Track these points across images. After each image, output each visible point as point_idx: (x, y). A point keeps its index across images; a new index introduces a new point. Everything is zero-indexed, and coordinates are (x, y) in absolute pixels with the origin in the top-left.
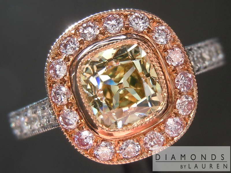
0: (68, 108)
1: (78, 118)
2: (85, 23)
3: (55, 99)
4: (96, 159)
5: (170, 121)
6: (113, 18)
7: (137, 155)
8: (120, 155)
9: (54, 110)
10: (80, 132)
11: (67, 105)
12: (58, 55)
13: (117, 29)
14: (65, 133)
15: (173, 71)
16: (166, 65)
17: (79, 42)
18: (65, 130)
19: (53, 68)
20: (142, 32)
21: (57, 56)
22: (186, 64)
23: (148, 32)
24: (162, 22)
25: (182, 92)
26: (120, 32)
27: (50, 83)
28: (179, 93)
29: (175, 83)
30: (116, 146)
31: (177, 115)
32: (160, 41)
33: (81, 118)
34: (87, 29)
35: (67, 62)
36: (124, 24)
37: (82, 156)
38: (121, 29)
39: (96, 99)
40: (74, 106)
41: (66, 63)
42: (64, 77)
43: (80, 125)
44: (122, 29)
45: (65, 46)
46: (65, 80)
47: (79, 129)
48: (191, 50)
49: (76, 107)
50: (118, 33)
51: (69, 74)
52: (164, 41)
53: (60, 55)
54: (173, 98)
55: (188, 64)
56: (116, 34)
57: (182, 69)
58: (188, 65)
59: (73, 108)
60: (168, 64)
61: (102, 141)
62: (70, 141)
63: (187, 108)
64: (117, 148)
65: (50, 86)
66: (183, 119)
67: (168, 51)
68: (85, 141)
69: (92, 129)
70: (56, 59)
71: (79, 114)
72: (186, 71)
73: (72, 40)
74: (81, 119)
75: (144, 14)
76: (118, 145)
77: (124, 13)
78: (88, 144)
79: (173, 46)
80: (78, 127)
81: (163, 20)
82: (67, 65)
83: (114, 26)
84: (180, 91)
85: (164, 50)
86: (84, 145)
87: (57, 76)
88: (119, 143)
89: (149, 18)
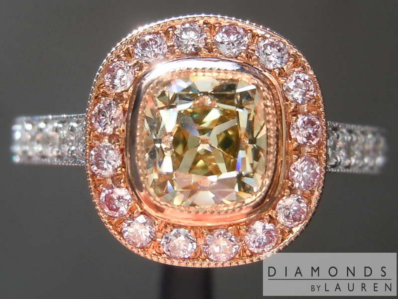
0: (110, 142)
1: (119, 162)
2: (188, 22)
3: (96, 120)
4: (122, 238)
5: (258, 226)
6: (235, 31)
7: (186, 257)
8: (159, 247)
9: (88, 137)
10: (114, 186)
11: (111, 137)
12: (129, 54)
13: (234, 51)
14: (90, 179)
15: (295, 150)
16: (287, 137)
17: (168, 47)
18: (91, 174)
19: (111, 71)
20: (270, 71)
21: (125, 56)
22: (319, 147)
23: (279, 74)
24: (308, 67)
25: (295, 189)
26: (236, 57)
27: (99, 92)
28: (289, 187)
29: (289, 170)
30: (159, 231)
31: (272, 220)
32: (292, 95)
33: (123, 165)
34: (188, 33)
35: (137, 70)
36: (248, 48)
38: (240, 53)
39: (158, 145)
40: (120, 143)
41: (135, 71)
42: (122, 92)
44: (242, 54)
45: (145, 45)
46: (123, 97)
47: (113, 182)
48: (335, 129)
49: (124, 145)
50: (232, 58)
51: (132, 90)
52: (299, 99)
53: (131, 56)
54: (277, 192)
55: (322, 149)
56: (228, 58)
57: (310, 152)
58: (322, 151)
59: (118, 145)
60: (290, 136)
61: (142, 213)
62: (93, 193)
63: (293, 218)
64: (160, 234)
65: (96, 97)
66: (280, 232)
67: (299, 116)
68: (116, 202)
69: (133, 190)
70: (122, 60)
71: (123, 158)
72: (314, 158)
73: (158, 41)
74: (123, 167)
75: (284, 44)
76: (164, 230)
77: (254, 31)
78: (117, 209)
79: (309, 112)
80: (113, 178)
81: (310, 65)
82: (135, 75)
83: (231, 45)
84: (293, 185)
85: (293, 111)
86: (111, 209)
87: (114, 87)
88: (166, 227)
89: (289, 54)
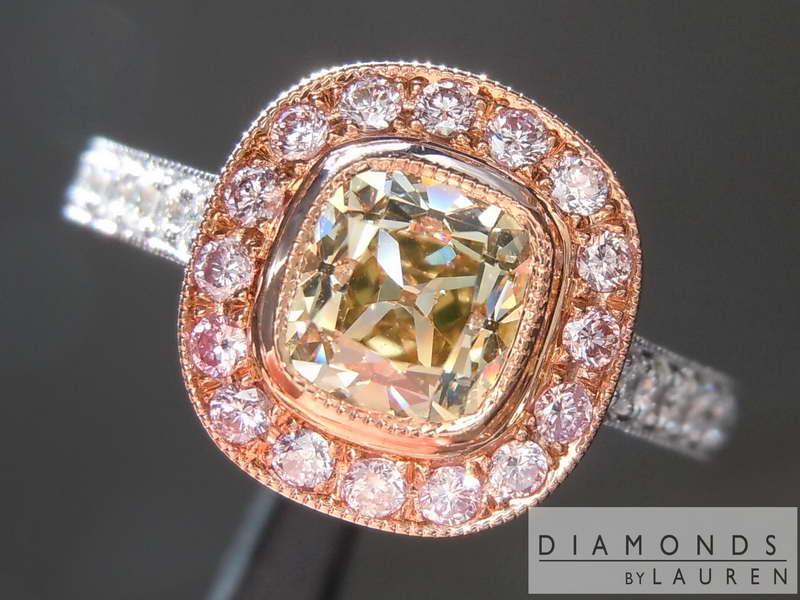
0: (244, 240)
1: (248, 282)
2: (453, 80)
3: (232, 194)
4: (206, 416)
8: (266, 454)
9: (209, 218)
11: (248, 232)
12: (330, 99)
13: (515, 158)
15: (561, 366)
16: (554, 338)
17: (403, 111)
18: (192, 285)
20: (564, 215)
21: (322, 100)
22: (605, 375)
23: (579, 225)
24: (633, 232)
25: (538, 434)
26: (514, 171)
27: (254, 148)
28: (528, 427)
29: (538, 397)
30: (276, 426)
31: (479, 472)
33: (252, 290)
34: (445, 99)
35: (334, 132)
36: (540, 162)
37: (181, 380)
38: (524, 166)
40: (261, 248)
41: (329, 133)
42: (296, 161)
43: (239, 303)
44: (527, 168)
45: (363, 94)
46: (294, 171)
47: (226, 312)
48: (648, 354)
49: (265, 254)
50: (507, 168)
51: (313, 164)
52: (598, 280)
53: (332, 104)
55: (608, 382)
56: (500, 167)
57: (585, 379)
58: (606, 384)
59: (255, 251)
60: (561, 339)
61: (255, 384)
62: (183, 320)
64: (275, 432)
65: (247, 155)
66: (485, 498)
67: (588, 309)
68: (218, 350)
69: (256, 338)
70: (314, 106)
71: (256, 277)
72: (590, 392)
74: (251, 293)
75: (607, 176)
76: (284, 426)
77: (562, 136)
78: (215, 363)
79: (607, 308)
80: (227, 305)
81: (638, 229)
83: (513, 145)
84: (535, 426)
85: (581, 298)
86: (204, 359)
87: (284, 147)
88: (289, 422)
89: (609, 196)
